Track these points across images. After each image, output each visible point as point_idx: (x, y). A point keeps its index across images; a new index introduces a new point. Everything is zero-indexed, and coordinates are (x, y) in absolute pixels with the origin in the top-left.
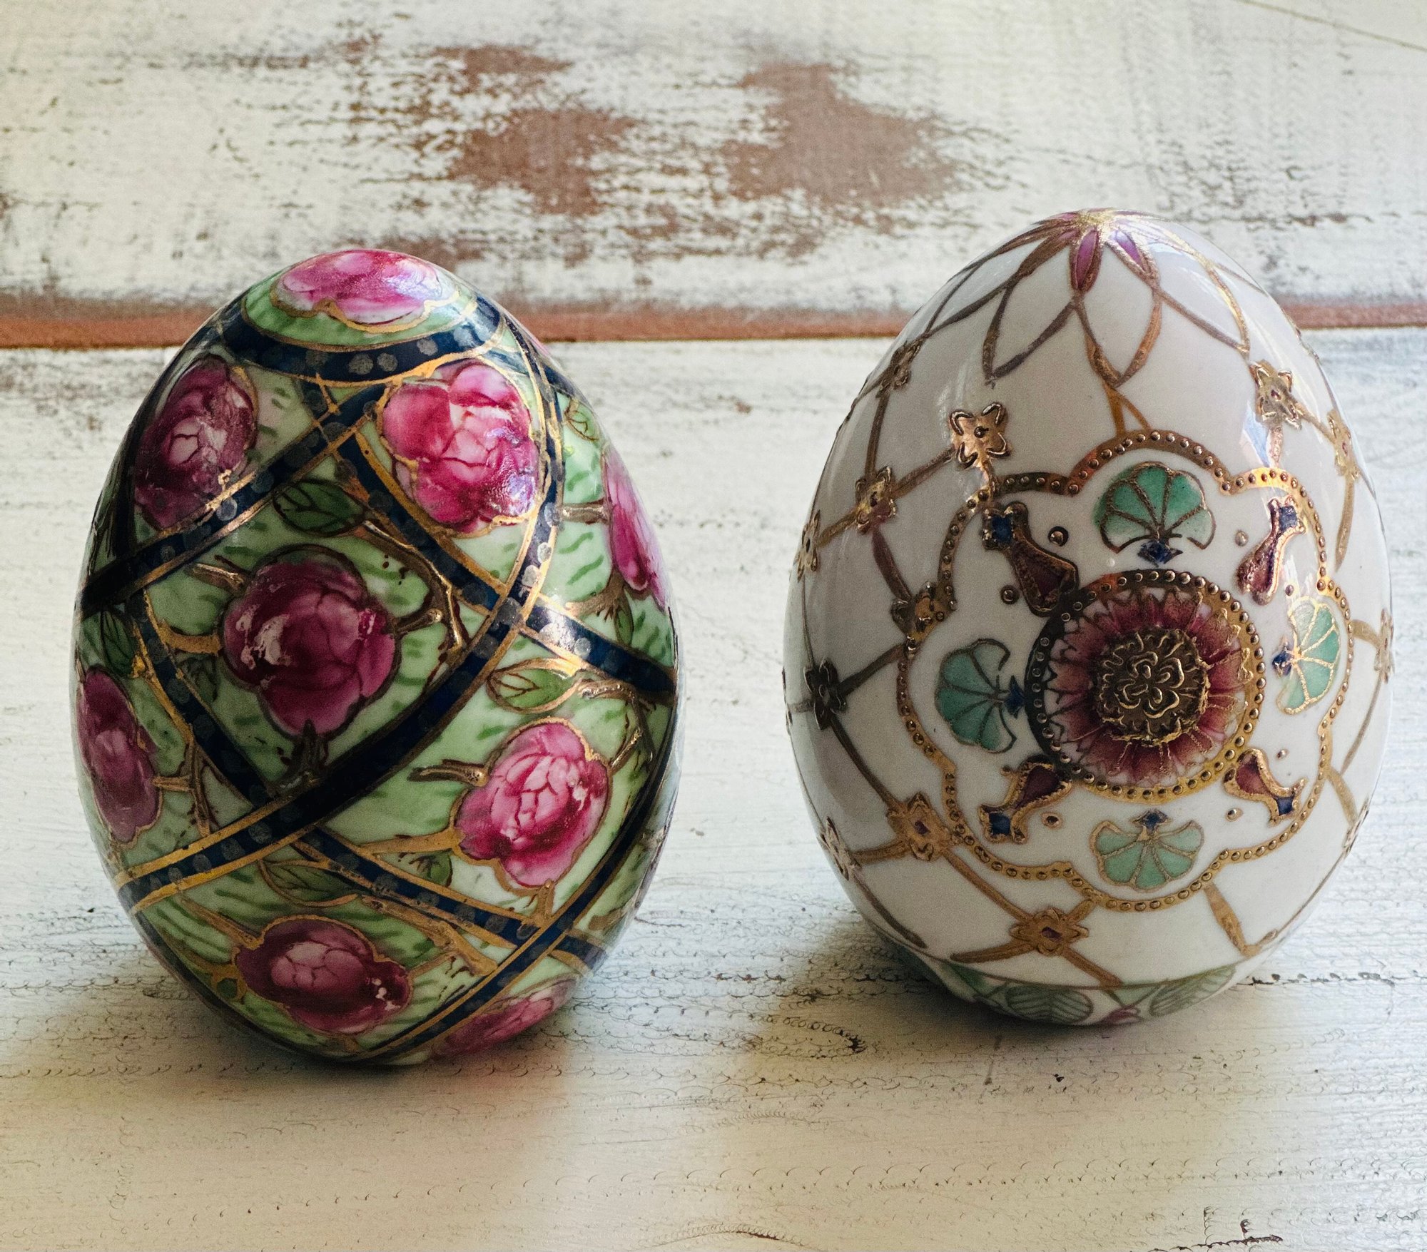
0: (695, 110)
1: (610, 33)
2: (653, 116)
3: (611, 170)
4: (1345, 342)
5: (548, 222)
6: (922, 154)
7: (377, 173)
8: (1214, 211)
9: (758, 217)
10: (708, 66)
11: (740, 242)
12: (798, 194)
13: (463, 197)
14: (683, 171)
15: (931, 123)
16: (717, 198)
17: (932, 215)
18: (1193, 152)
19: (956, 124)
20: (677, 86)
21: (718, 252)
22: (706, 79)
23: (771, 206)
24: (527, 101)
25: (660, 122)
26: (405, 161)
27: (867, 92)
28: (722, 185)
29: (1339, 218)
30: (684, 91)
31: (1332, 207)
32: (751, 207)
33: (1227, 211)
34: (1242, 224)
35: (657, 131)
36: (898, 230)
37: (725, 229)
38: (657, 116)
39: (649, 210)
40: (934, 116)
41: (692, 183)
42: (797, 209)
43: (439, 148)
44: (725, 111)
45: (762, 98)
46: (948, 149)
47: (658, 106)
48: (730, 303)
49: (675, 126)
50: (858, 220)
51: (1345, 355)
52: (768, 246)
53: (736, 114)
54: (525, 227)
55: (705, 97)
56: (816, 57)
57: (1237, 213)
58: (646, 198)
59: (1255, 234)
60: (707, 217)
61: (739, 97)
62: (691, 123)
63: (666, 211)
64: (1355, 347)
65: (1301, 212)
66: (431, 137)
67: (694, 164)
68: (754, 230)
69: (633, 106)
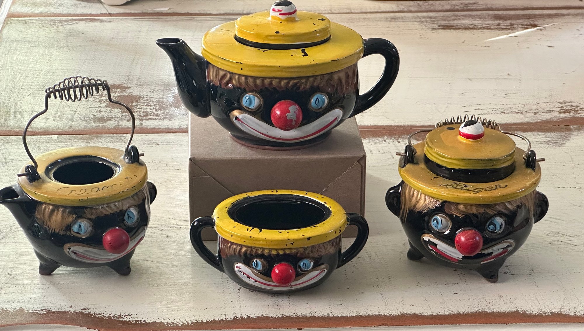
0: (153, 95)
1: (139, 82)
3: (137, 106)
5: (124, 114)
7: (92, 106)
9: (163, 113)
10: (157, 88)
11: (160, 117)
13: (108, 110)
14: (150, 106)
16: (156, 110)
20: (150, 91)
21: (155, 119)
22: (156, 90)
24: (122, 94)
25: (147, 97)
26: (98, 104)
28: (157, 108)
30: (152, 92)
32: (162, 112)
35: (146, 99)
37: (157, 115)
38: (146, 96)
39: (143, 112)
41: (152, 108)
43: (104, 102)
44: (159, 95)
47: (146, 95)
48: (157, 127)
49: (149, 98)
52: (165, 118)
54: (120, 115)
58: (143, 110)
60: (154, 113)
62: (152, 97)
63: (147, 112)
66: (103, 100)
68: (162, 115)
69: (142, 95)
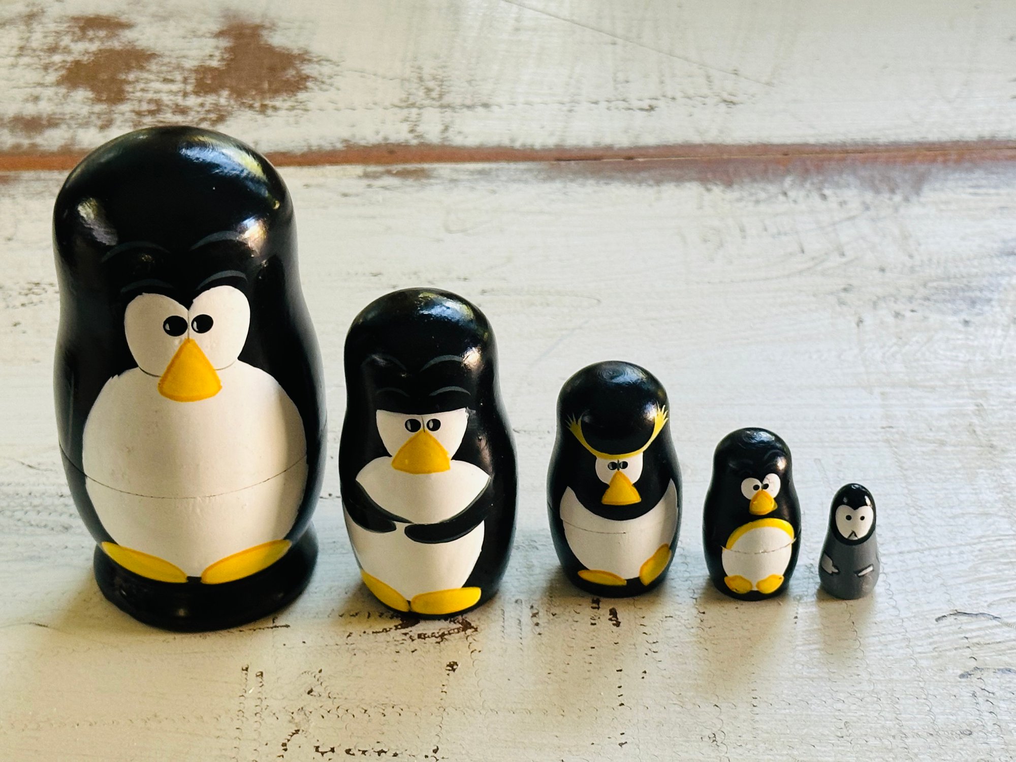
0: (189, 49)
1: (160, 9)
2: (167, 53)
3: (137, 81)
4: (467, 170)
5: (98, 108)
6: (294, 73)
7: (21, 83)
8: (427, 102)
9: (202, 105)
10: (203, 26)
12: (225, 93)
13: (60, 95)
14: (172, 81)
15: (304, 57)
16: (185, 95)
17: (288, 104)
18: (427, 72)
19: (316, 57)
20: (184, 37)
22: (200, 33)
23: (210, 99)
24: (108, 44)
25: (170, 56)
26: (34, 76)
27: (277, 40)
28: (190, 88)
29: (486, 105)
30: (187, 39)
31: (485, 99)
32: (200, 100)
33: (434, 102)
34: (439, 110)
35: (166, 60)
36: (269, 112)
38: (170, 53)
39: (150, 101)
40: (306, 52)
41: (174, 87)
42: (223, 101)
43: (56, 70)
44: (203, 50)
45: (224, 43)
46: (307, 69)
47: (172, 47)
49: (177, 58)
50: (251, 107)
51: (467, 177)
53: (208, 51)
54: (85, 110)
55: (196, 42)
56: (258, 21)
57: (438, 104)
58: (150, 95)
59: (443, 115)
60: (177, 105)
61: (212, 42)
62: (184, 57)
63: (158, 102)
64: (472, 173)
65: (468, 102)
66: (53, 64)
67: (179, 77)
68: (198, 112)
69: (158, 49)
